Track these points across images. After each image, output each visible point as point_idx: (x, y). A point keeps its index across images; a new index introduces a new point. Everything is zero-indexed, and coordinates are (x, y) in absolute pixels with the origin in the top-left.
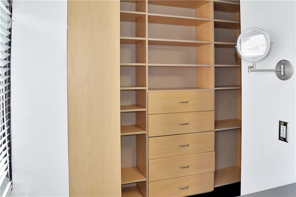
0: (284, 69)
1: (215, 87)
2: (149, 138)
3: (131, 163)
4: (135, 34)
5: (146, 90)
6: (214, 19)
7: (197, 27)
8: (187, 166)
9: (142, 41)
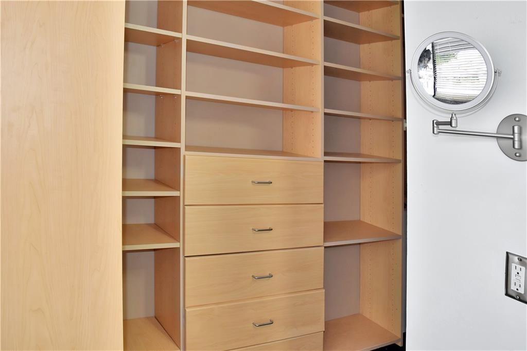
0: (520, 133)
1: (326, 154)
2: (187, 259)
3: (144, 308)
4: (155, 22)
5: (180, 148)
6: (325, 15)
7: (285, 28)
8: (269, 322)
9: (174, 38)
